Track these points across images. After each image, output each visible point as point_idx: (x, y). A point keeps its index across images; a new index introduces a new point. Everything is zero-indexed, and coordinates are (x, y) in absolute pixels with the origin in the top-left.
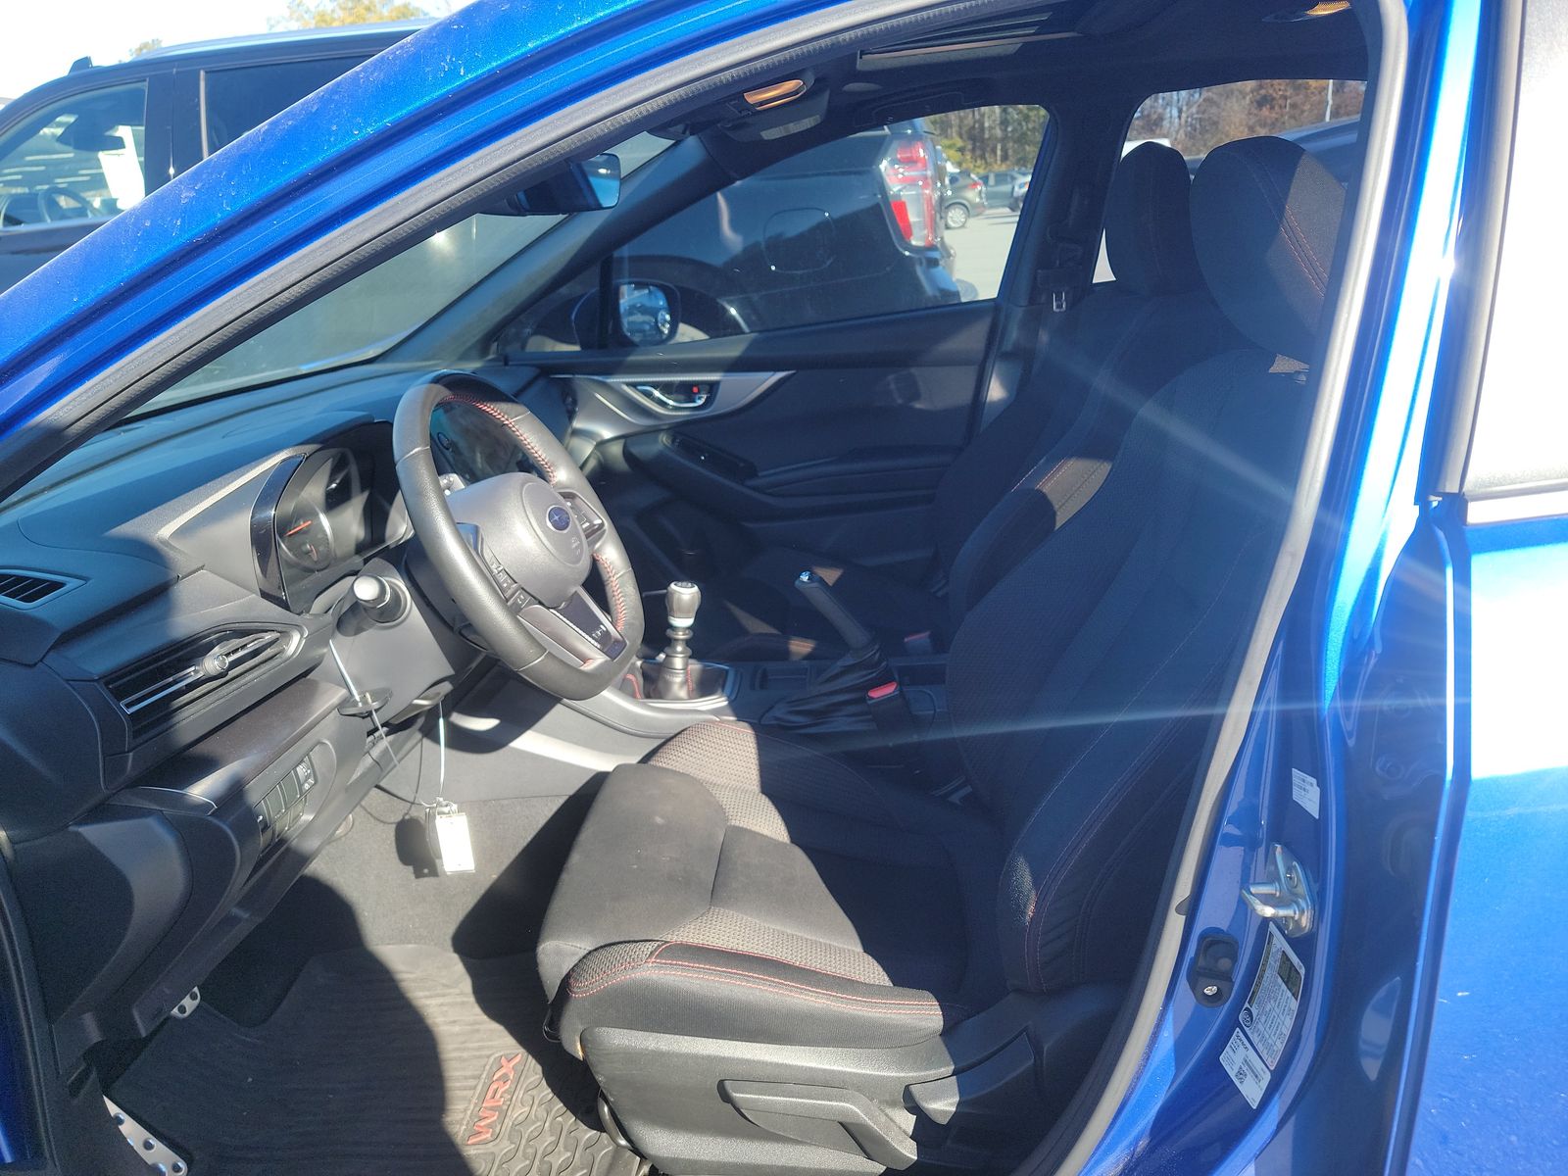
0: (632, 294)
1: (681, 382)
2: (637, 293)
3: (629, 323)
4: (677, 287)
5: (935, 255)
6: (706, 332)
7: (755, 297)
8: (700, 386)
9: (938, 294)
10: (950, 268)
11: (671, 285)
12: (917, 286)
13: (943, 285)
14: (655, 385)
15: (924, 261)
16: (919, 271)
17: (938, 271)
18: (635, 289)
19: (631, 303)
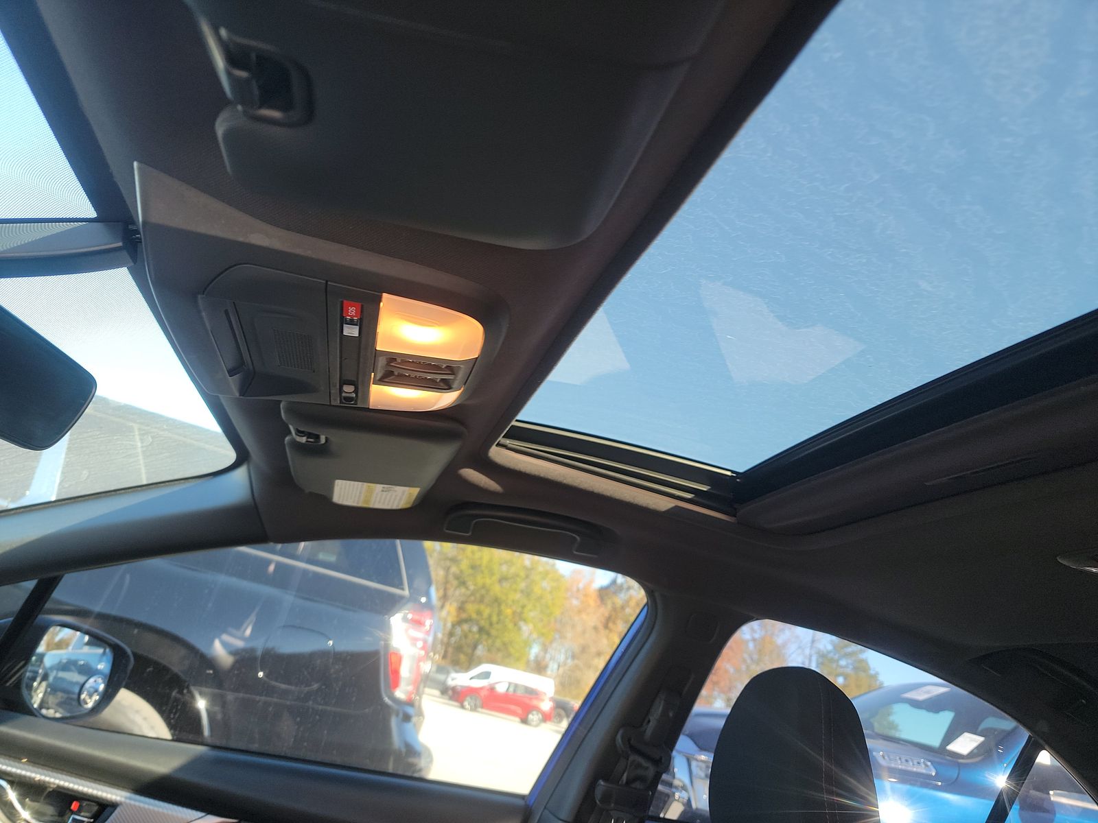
0: (81, 648)
1: (59, 787)
2: (86, 649)
3: (55, 678)
4: (135, 654)
5: (410, 710)
6: (171, 726)
7: (230, 697)
8: (85, 803)
9: (404, 750)
10: (417, 728)
11: (129, 651)
12: (386, 732)
13: (410, 740)
14: (16, 782)
15: (401, 715)
16: (394, 722)
17: (409, 726)
18: (88, 644)
19: (73, 658)
